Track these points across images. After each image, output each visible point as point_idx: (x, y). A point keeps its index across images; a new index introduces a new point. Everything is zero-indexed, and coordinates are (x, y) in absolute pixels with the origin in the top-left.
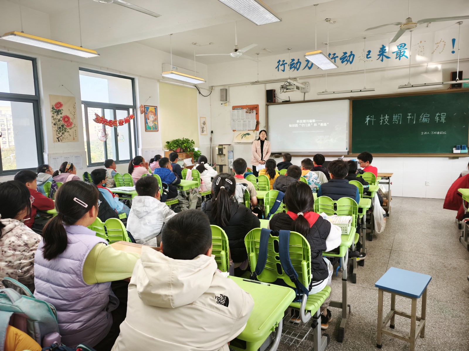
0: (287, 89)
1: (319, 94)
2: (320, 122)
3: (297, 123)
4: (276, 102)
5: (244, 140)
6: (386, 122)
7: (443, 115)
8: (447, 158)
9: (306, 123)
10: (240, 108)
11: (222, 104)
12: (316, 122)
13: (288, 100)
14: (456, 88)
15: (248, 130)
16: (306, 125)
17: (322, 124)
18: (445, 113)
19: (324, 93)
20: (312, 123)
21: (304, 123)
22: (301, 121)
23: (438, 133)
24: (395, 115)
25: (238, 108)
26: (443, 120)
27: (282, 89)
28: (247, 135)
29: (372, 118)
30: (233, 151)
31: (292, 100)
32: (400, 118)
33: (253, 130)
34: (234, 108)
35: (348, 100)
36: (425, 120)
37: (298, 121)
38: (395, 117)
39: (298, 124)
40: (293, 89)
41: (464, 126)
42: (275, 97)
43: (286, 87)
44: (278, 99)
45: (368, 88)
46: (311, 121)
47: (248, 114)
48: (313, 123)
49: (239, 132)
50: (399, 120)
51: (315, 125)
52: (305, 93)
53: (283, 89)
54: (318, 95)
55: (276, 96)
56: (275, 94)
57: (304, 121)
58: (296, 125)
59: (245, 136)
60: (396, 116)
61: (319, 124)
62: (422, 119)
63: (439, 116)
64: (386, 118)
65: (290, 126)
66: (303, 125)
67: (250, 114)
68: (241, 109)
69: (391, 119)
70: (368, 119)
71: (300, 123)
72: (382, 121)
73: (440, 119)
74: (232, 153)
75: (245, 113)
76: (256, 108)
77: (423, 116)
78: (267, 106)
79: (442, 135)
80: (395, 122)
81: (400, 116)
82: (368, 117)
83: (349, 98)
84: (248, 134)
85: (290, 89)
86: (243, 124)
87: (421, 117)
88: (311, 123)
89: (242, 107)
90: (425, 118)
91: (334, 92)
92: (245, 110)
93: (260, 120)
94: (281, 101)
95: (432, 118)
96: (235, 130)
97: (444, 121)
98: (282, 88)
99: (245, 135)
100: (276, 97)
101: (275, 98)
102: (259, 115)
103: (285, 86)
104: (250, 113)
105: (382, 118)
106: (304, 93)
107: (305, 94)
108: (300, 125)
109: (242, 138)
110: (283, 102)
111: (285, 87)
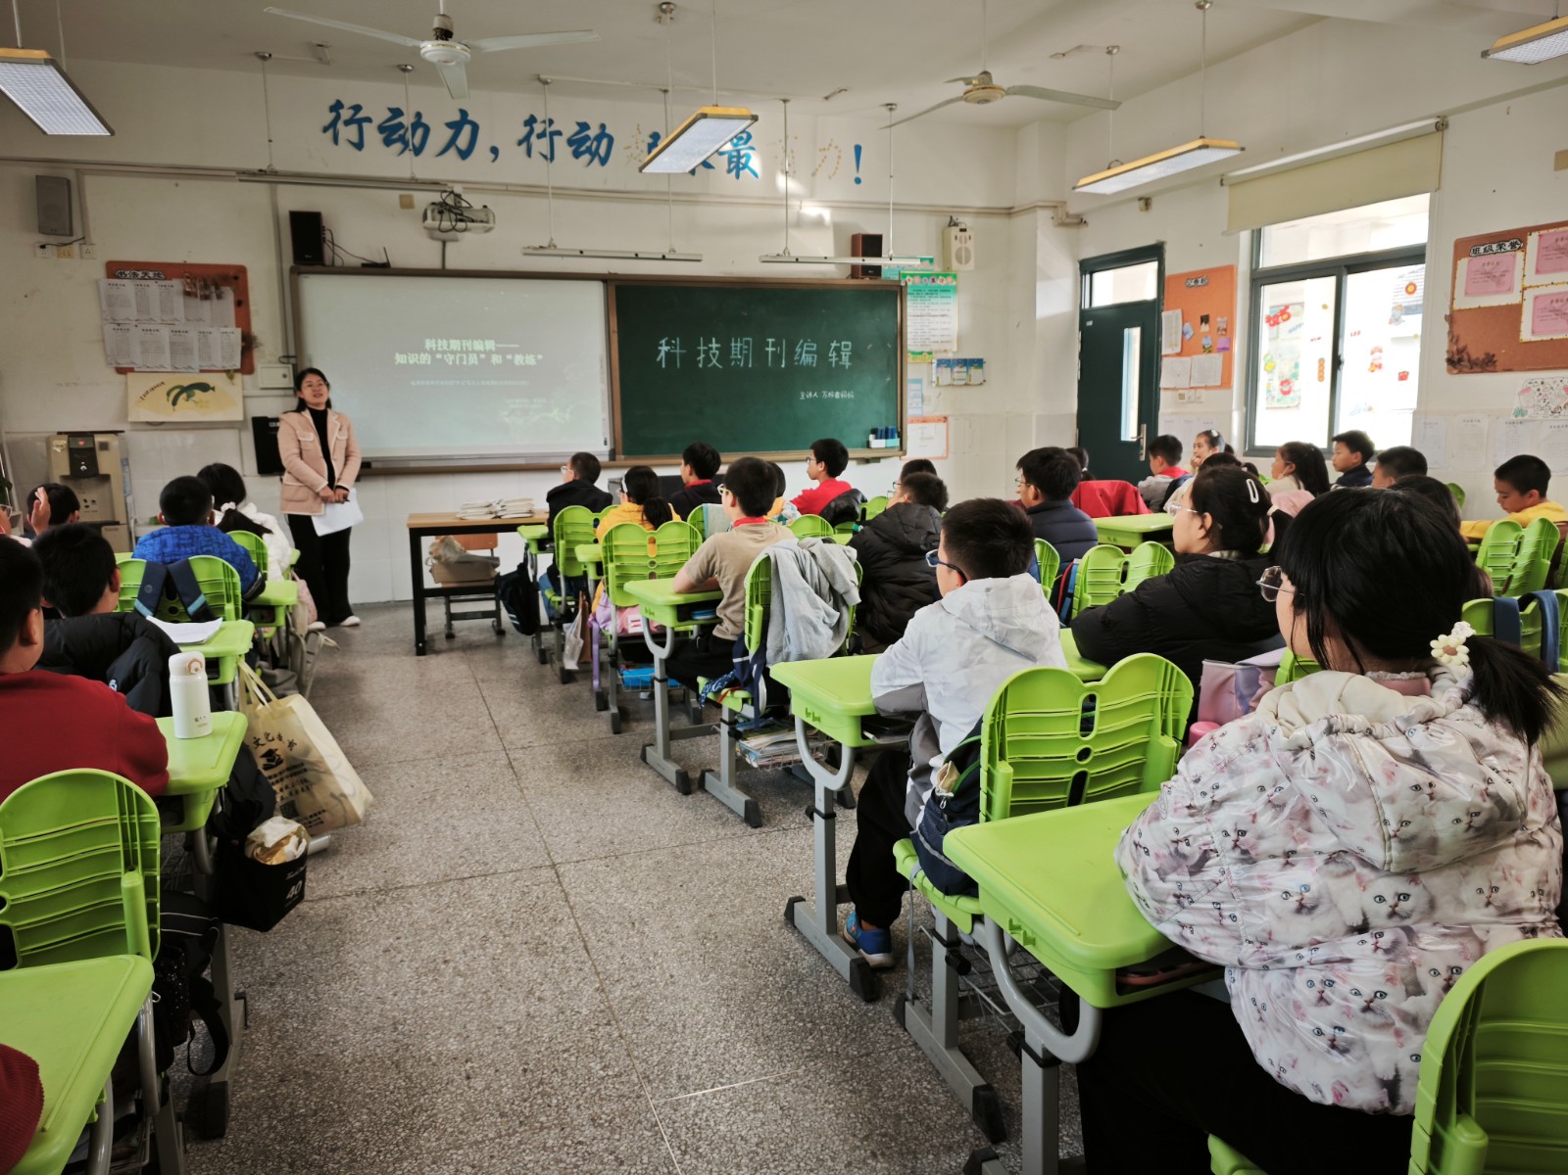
1: (529, 251)
2: (514, 352)
3: (425, 351)
4: (328, 262)
5: (186, 411)
6: (714, 361)
7: (846, 346)
9: (462, 352)
10: (151, 274)
11: (43, 247)
12: (498, 351)
13: (382, 260)
14: (866, 278)
15: (202, 371)
16: (461, 359)
17: (519, 359)
18: (850, 343)
19: (546, 251)
20: (485, 352)
21: (453, 352)
22: (443, 344)
23: (837, 395)
24: (736, 342)
25: (140, 274)
26: (846, 361)
28: (198, 392)
29: (675, 345)
30: (127, 463)
32: (748, 350)
33: (225, 371)
34: (115, 270)
35: (600, 283)
36: (807, 359)
37: (429, 344)
38: (736, 346)
39: (432, 353)
41: (888, 379)
45: (683, 250)
46: (478, 345)
47: (196, 302)
48: (489, 353)
49: (155, 379)
50: (746, 357)
51: (496, 359)
55: (328, 237)
57: (455, 344)
58: (425, 359)
59: (189, 397)
60: (739, 345)
61: (509, 357)
62: (801, 355)
63: (838, 350)
64: (711, 348)
65: (400, 359)
66: (451, 357)
67: (206, 304)
68: (157, 278)
69: (725, 351)
70: (664, 349)
71: (437, 352)
72: (702, 356)
73: (839, 356)
74: (127, 469)
75: (179, 301)
76: (236, 278)
77: (802, 347)
78: (294, 274)
79: (846, 400)
80: (736, 360)
81: (747, 343)
82: (663, 342)
83: (603, 278)
84: (204, 387)
86: (172, 344)
87: (798, 350)
88: (478, 353)
89: (164, 271)
90: (807, 352)
91: (582, 252)
92: (177, 284)
93: (258, 327)
94: (351, 261)
95: (822, 355)
96: (131, 370)
97: (848, 364)
99: (188, 390)
100: (328, 244)
102: (252, 308)
104: (206, 297)
105: (702, 348)
106: (441, 243)
107: (444, 246)
108: (439, 356)
109: (174, 403)
110: (364, 265)
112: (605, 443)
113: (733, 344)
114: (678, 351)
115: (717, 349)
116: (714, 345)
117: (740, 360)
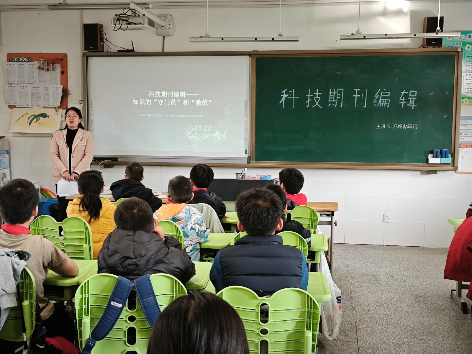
0: (130, 23)
1: (193, 40)
2: (196, 98)
3: (148, 98)
4: (105, 50)
5: (35, 128)
6: (317, 104)
7: (413, 94)
8: (419, 173)
9: (167, 98)
10: (25, 59)
12: (186, 98)
13: (130, 48)
14: (433, 47)
15: (44, 108)
16: (167, 102)
17: (198, 102)
18: (416, 92)
19: (202, 39)
20: (180, 98)
21: (163, 98)
22: (158, 94)
23: (404, 127)
24: (333, 91)
25: (21, 59)
26: (412, 104)
27: (118, 22)
28: (41, 118)
29: (292, 94)
30: (8, 152)
31: (138, 48)
32: (340, 96)
33: (55, 108)
34: (11, 57)
35: (248, 56)
36: (383, 102)
37: (151, 94)
38: (332, 94)
39: (152, 99)
40: (141, 24)
41: (445, 116)
42: (102, 39)
43: (127, 19)
44: (109, 44)
45: (286, 35)
46: (176, 95)
47: (44, 72)
48: (182, 99)
49: (25, 111)
50: (339, 101)
51: (185, 102)
52: (164, 37)
53: (121, 21)
54: (191, 42)
55: (105, 37)
56: (101, 34)
57: (164, 94)
58: (148, 101)
59: (37, 120)
60: (334, 93)
61: (193, 101)
62: (378, 99)
63: (406, 96)
64: (316, 96)
65: (135, 102)
66: (162, 101)
67: (48, 73)
68: (28, 60)
69: (325, 98)
70: (285, 96)
71: (155, 98)
72: (309, 100)
73: (407, 101)
74: (7, 156)
75: (37, 71)
76: (61, 60)
77: (379, 94)
78: (86, 57)
79: (411, 130)
80: (332, 103)
81: (340, 92)
82: (284, 91)
83: (249, 54)
84: (44, 116)
85: (135, 24)
86: (32, 93)
87: (376, 96)
88: (176, 99)
89: (30, 57)
90: (383, 98)
91: (223, 39)
92: (36, 64)
93: (70, 87)
94: (115, 49)
95: (394, 100)
96: (14, 107)
97: (413, 105)
98: (118, 19)
99: (37, 117)
100: (105, 41)
101: (102, 43)
102: (69, 75)
103: (124, 15)
104: (48, 70)
105: (309, 95)
106: (162, 38)
107: (164, 39)
108: (155, 100)
109: (30, 124)
110: (119, 51)
111: (125, 19)
112: (246, 153)
113: (330, 93)
114: (293, 97)
115: (319, 96)
116: (317, 94)
117: (334, 103)
